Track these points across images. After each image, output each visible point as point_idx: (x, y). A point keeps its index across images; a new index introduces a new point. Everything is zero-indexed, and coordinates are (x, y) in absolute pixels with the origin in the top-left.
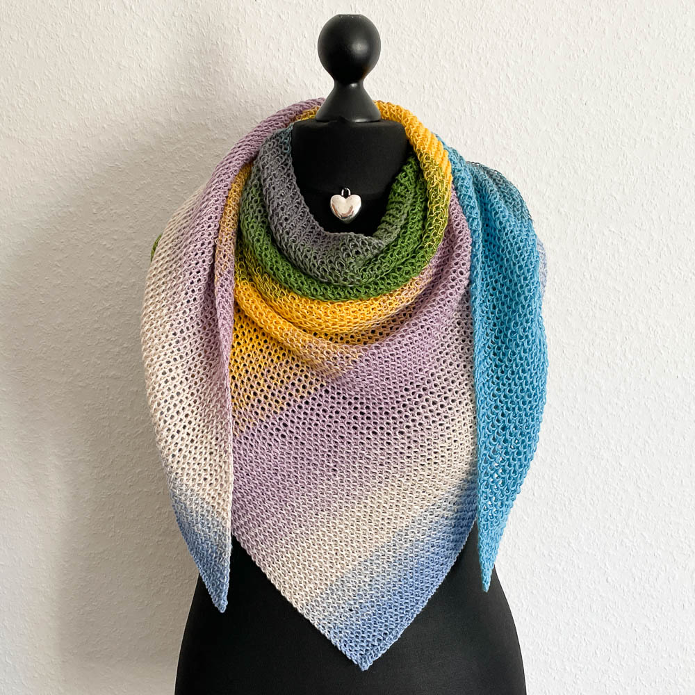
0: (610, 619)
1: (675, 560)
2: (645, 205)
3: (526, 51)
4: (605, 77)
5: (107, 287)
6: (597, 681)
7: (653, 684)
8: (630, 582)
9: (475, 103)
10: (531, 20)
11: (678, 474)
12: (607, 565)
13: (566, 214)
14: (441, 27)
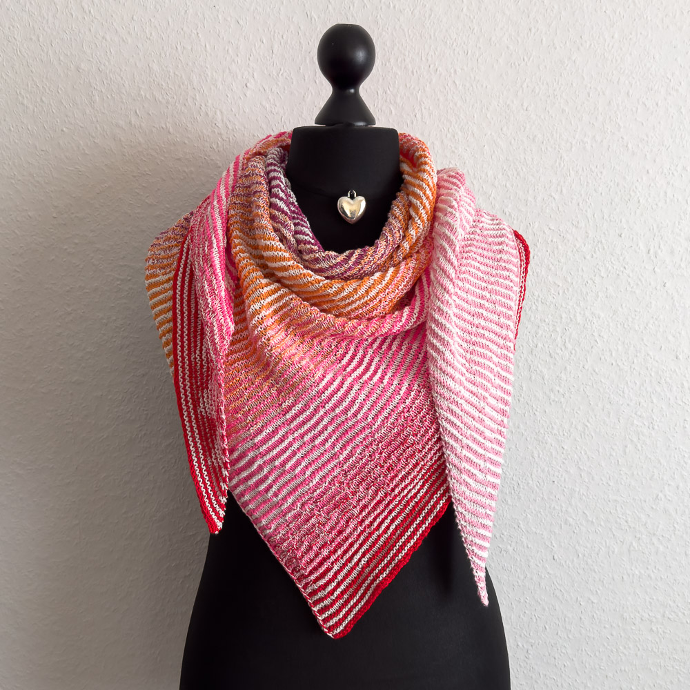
0: (558, 595)
1: (614, 535)
2: (580, 204)
3: (471, 59)
4: (543, 84)
5: (68, 291)
6: (547, 654)
7: (597, 653)
8: (575, 559)
9: (425, 108)
10: (475, 31)
11: (614, 454)
12: (554, 544)
13: (510, 215)
14: (392, 34)
